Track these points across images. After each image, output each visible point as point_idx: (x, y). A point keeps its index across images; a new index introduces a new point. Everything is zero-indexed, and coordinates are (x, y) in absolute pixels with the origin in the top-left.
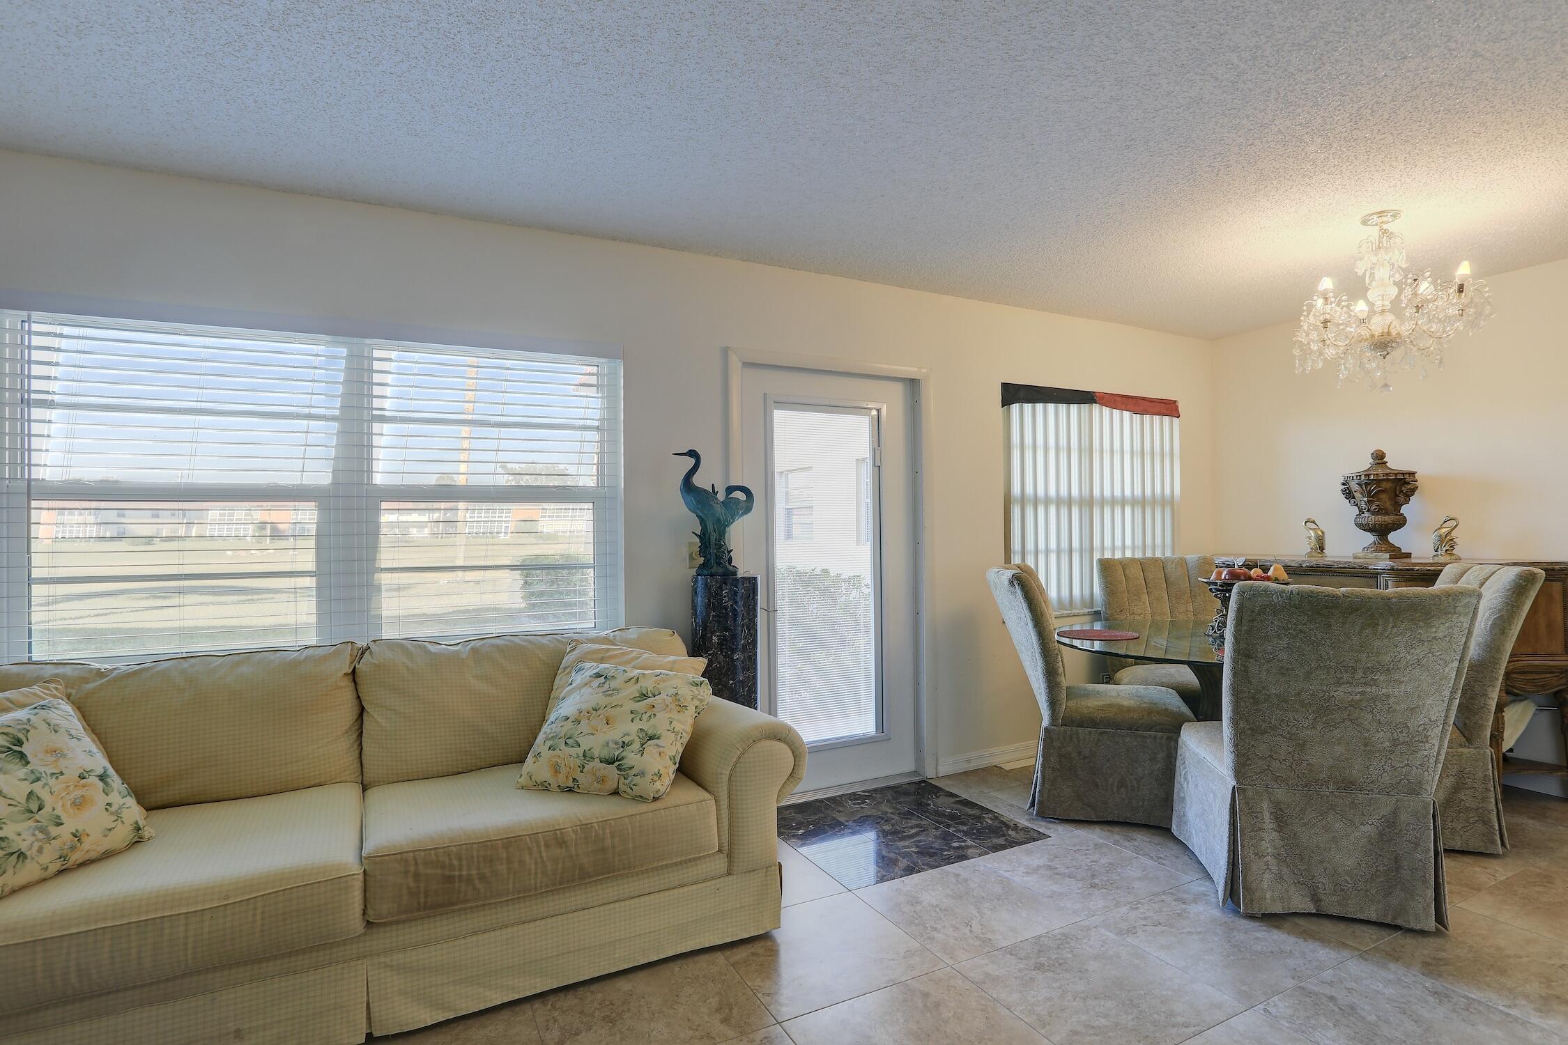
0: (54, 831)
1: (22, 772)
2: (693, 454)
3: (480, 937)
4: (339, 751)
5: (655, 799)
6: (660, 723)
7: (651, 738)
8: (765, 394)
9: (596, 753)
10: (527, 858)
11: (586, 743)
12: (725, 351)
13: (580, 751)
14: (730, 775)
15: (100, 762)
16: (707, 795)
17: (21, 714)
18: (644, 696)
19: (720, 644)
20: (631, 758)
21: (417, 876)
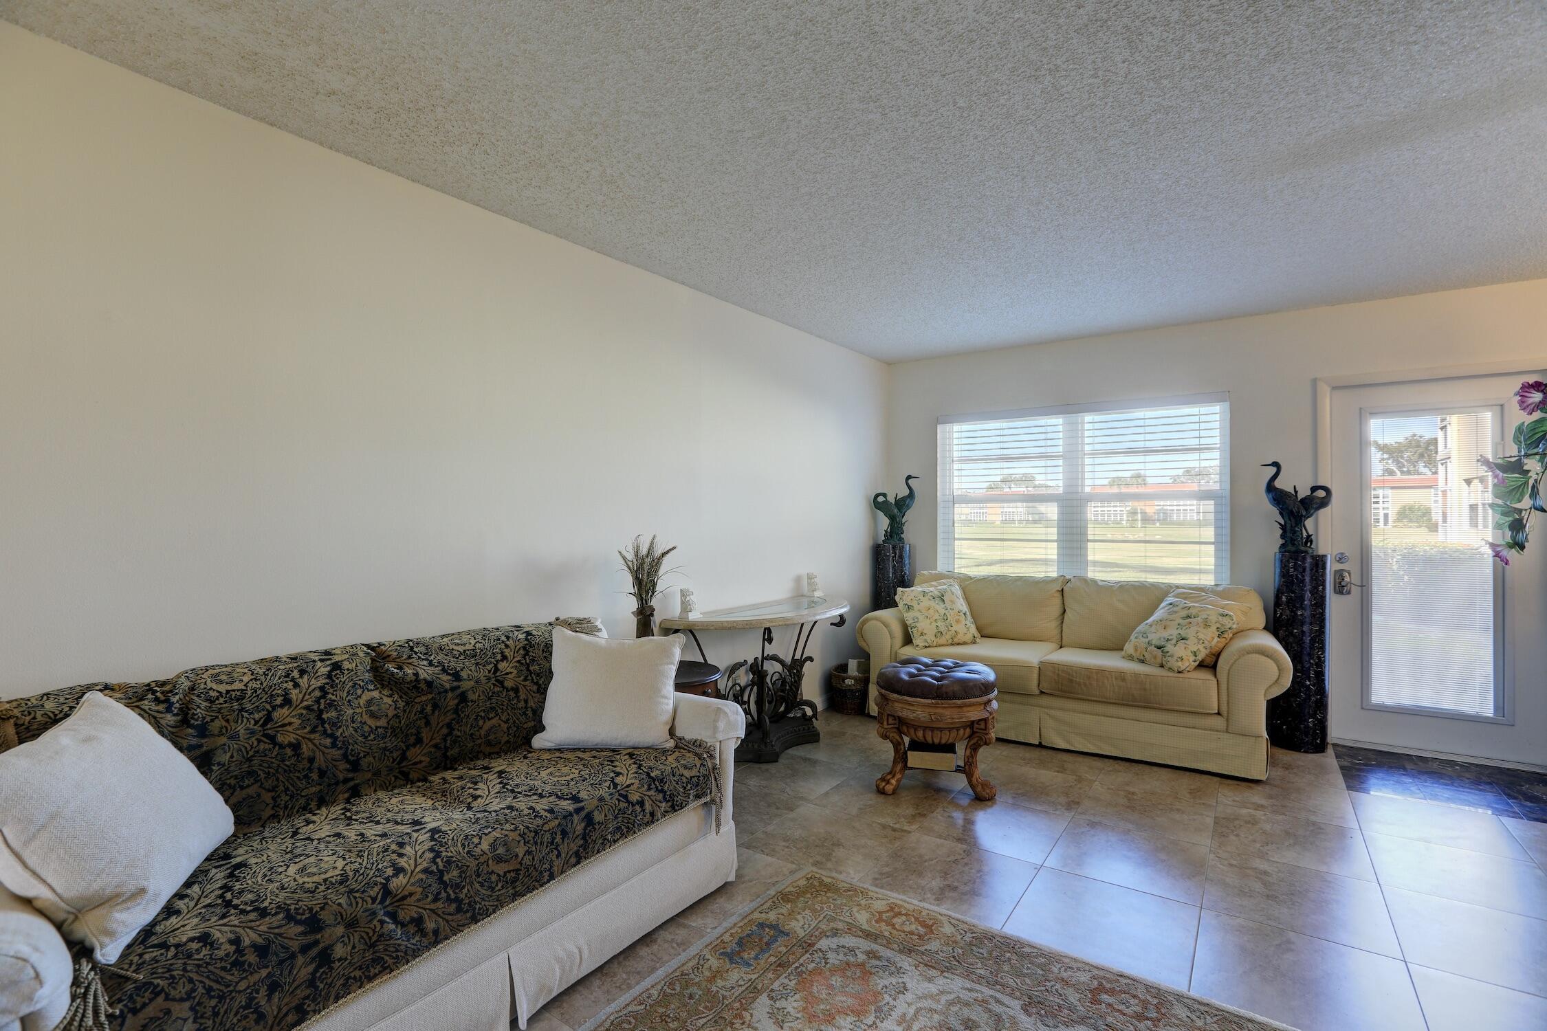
0: (950, 628)
1: (943, 606)
2: (1276, 464)
3: (1086, 716)
4: (1051, 627)
5: (1179, 672)
6: (1190, 633)
7: (1183, 639)
8: (1361, 409)
9: (1154, 642)
10: (1106, 681)
11: (1151, 636)
12: (1314, 382)
13: (1147, 640)
14: (1229, 670)
15: (965, 608)
16: (1213, 678)
17: (945, 587)
18: (1189, 617)
19: (1288, 602)
20: (1169, 647)
21: (1058, 675)
